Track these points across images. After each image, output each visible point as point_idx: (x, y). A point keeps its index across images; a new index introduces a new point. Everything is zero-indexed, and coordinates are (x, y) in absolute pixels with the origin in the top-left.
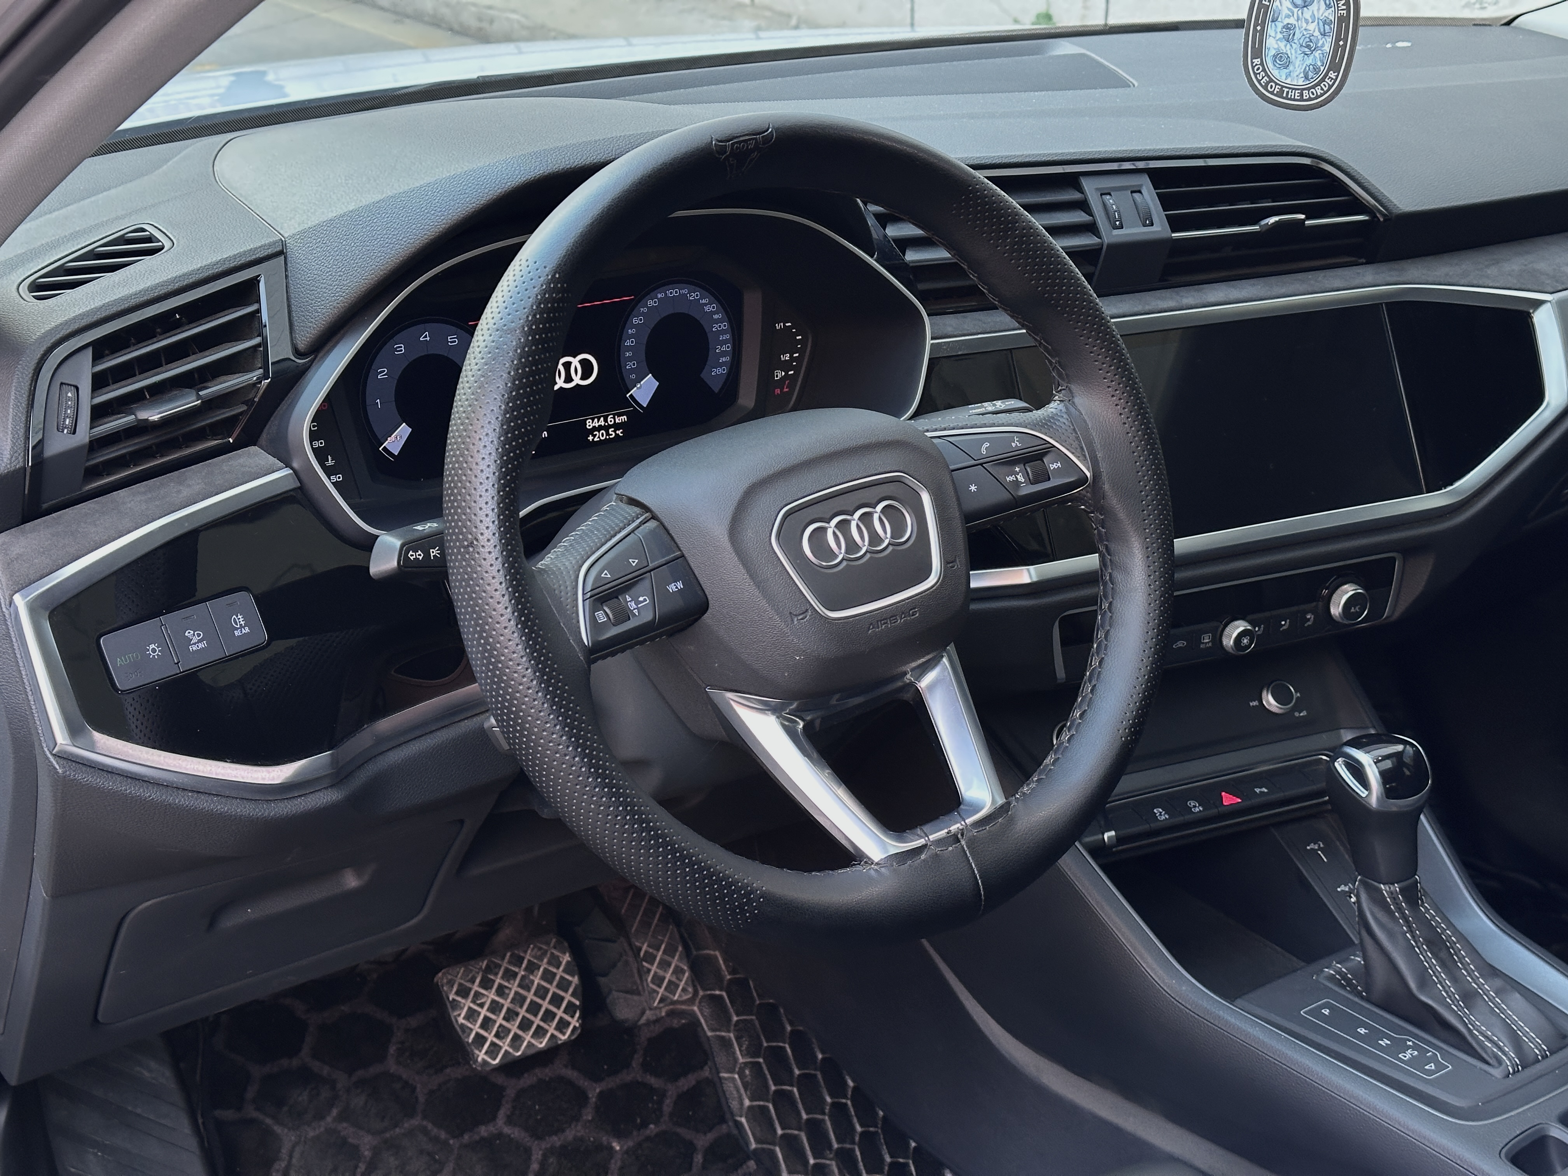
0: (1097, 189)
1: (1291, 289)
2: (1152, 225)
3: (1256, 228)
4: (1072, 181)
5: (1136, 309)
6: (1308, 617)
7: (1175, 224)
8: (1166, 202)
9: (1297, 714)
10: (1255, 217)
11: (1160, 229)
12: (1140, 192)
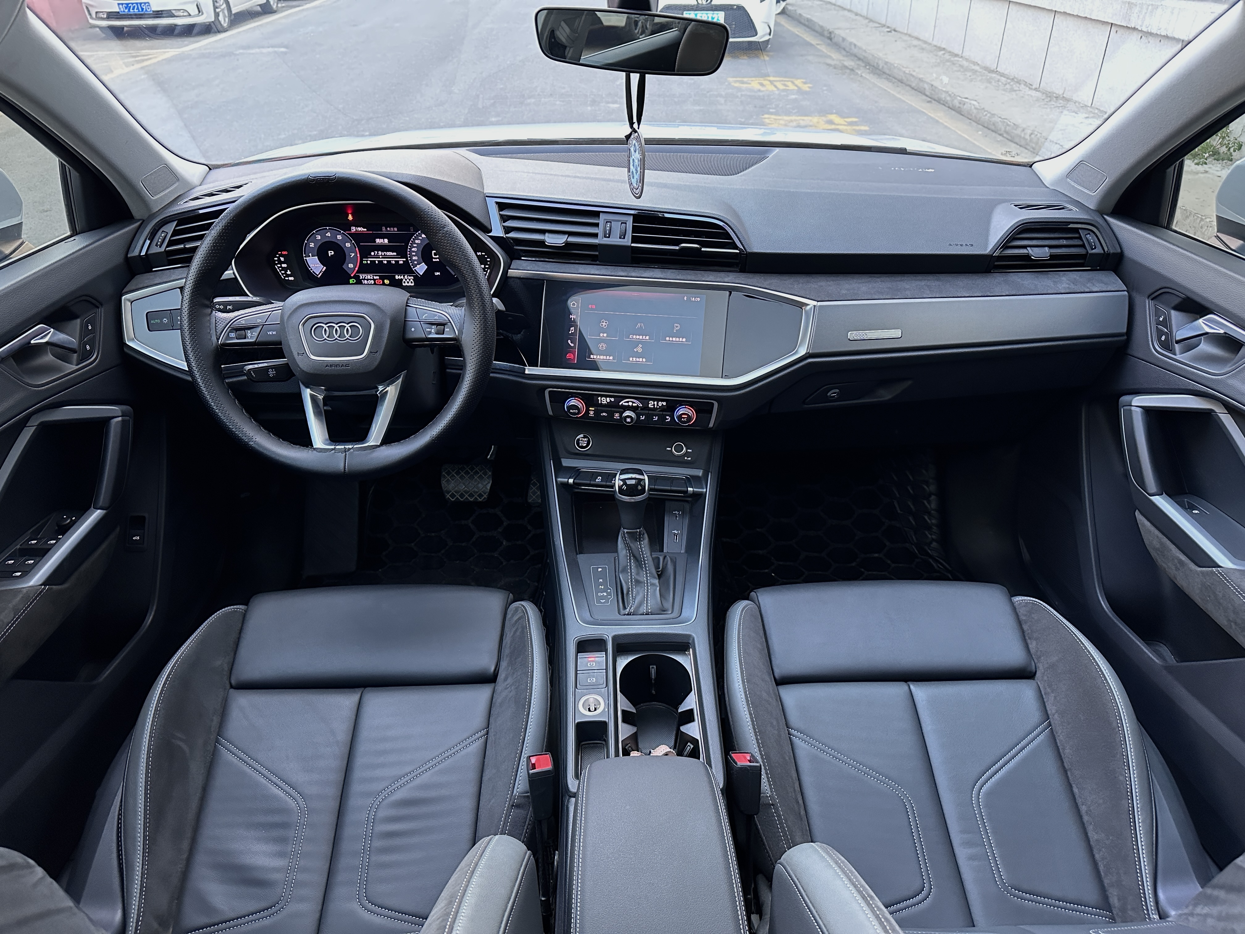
0: (605, 219)
1: (689, 278)
2: (624, 238)
3: (677, 248)
4: (597, 214)
5: (606, 274)
6: (668, 417)
7: (634, 240)
8: (635, 229)
9: (686, 458)
10: (677, 242)
11: (627, 241)
12: (626, 223)
